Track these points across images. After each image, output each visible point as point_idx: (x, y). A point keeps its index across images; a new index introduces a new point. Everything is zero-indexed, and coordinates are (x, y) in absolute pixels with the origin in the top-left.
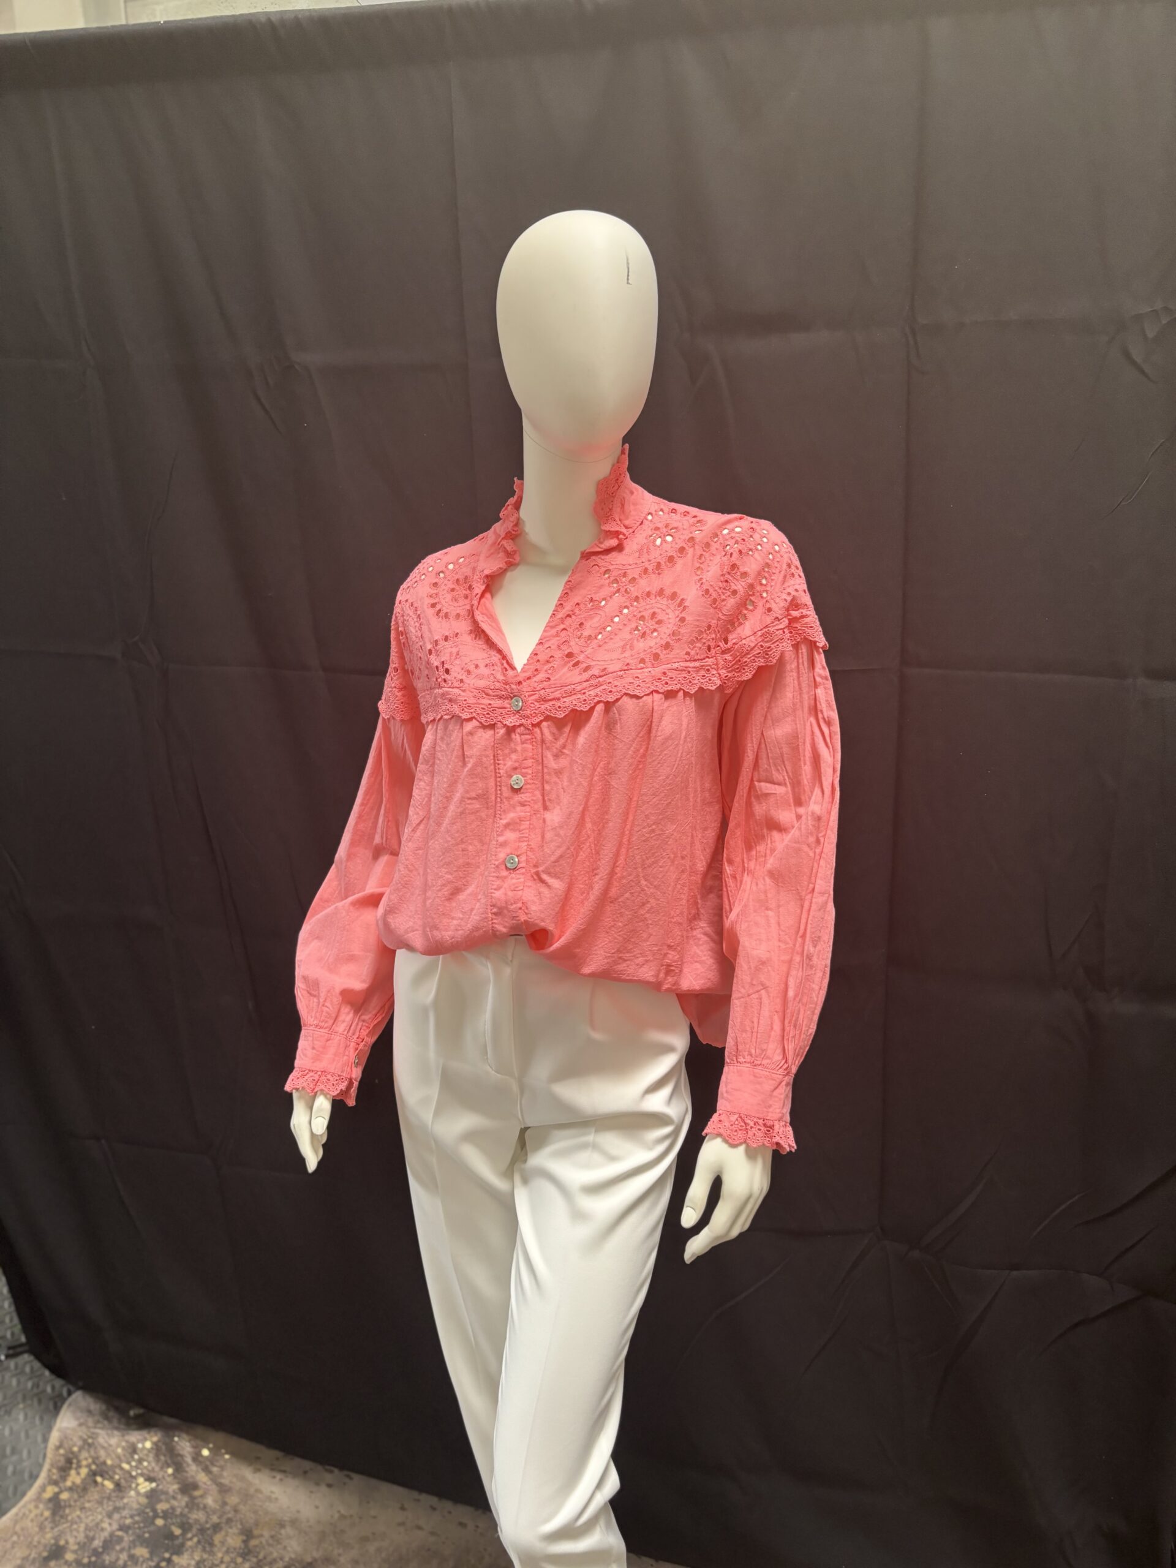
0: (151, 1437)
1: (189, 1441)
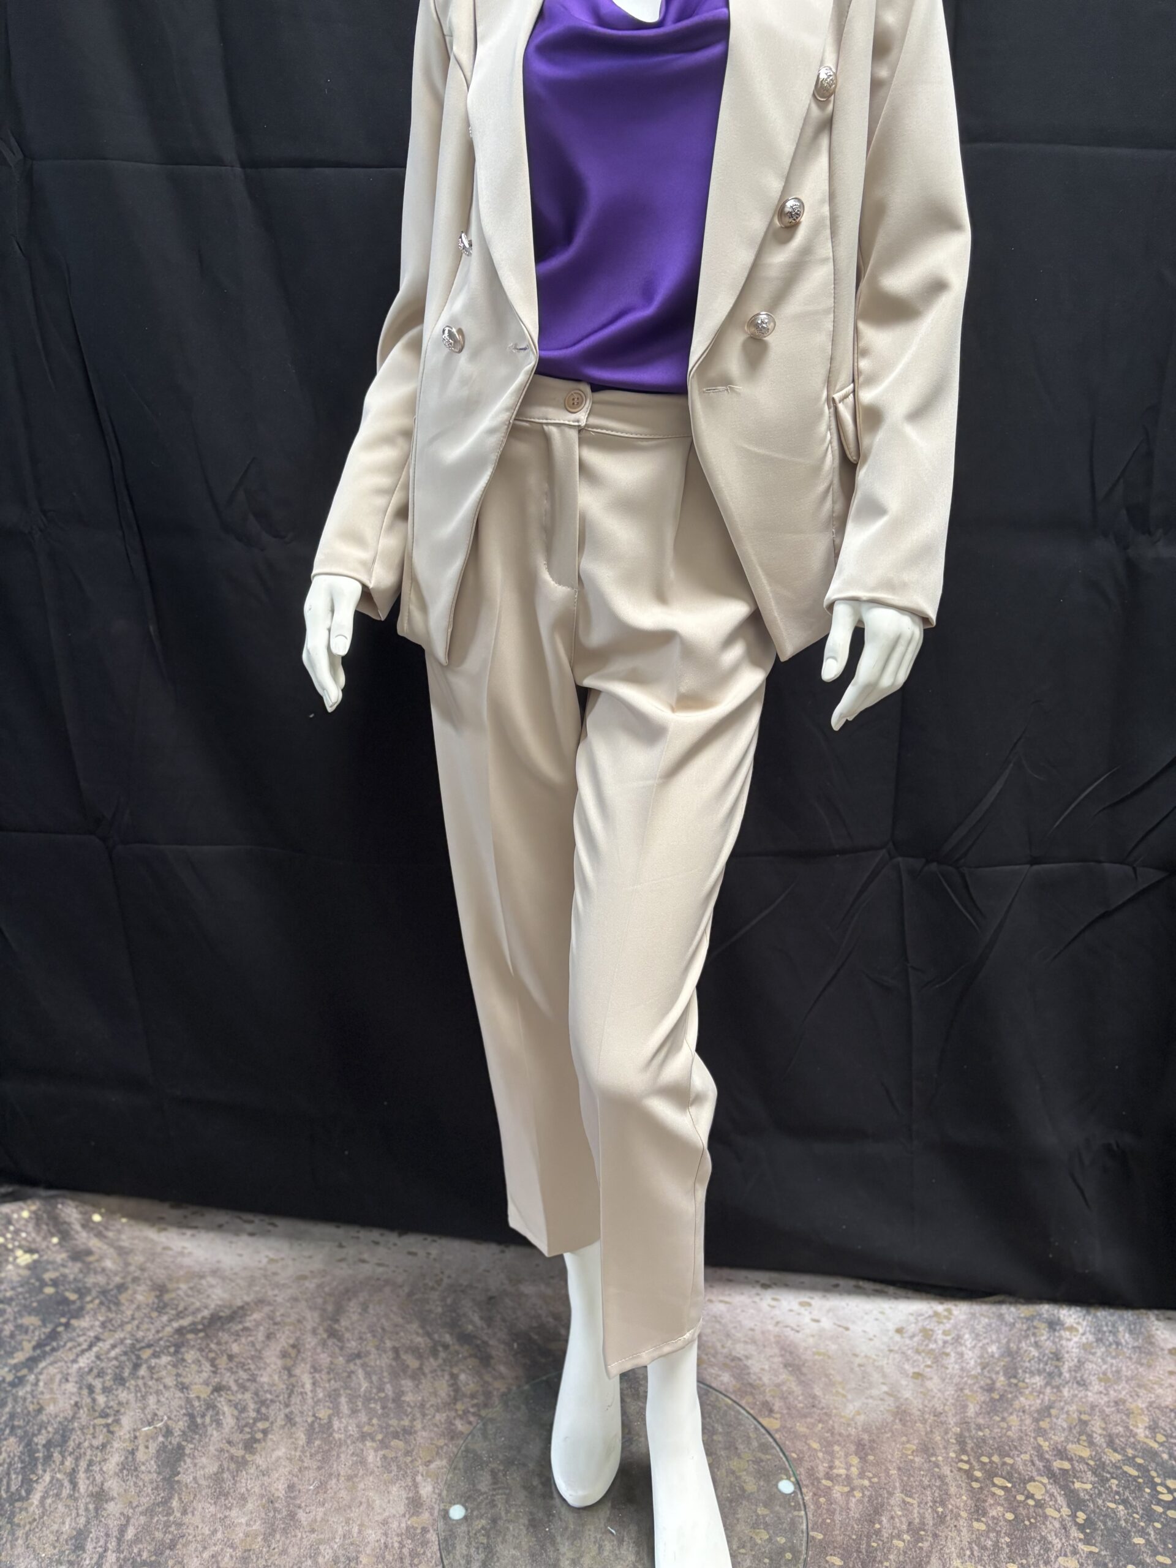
0: (28, 1206)
1: (77, 1207)
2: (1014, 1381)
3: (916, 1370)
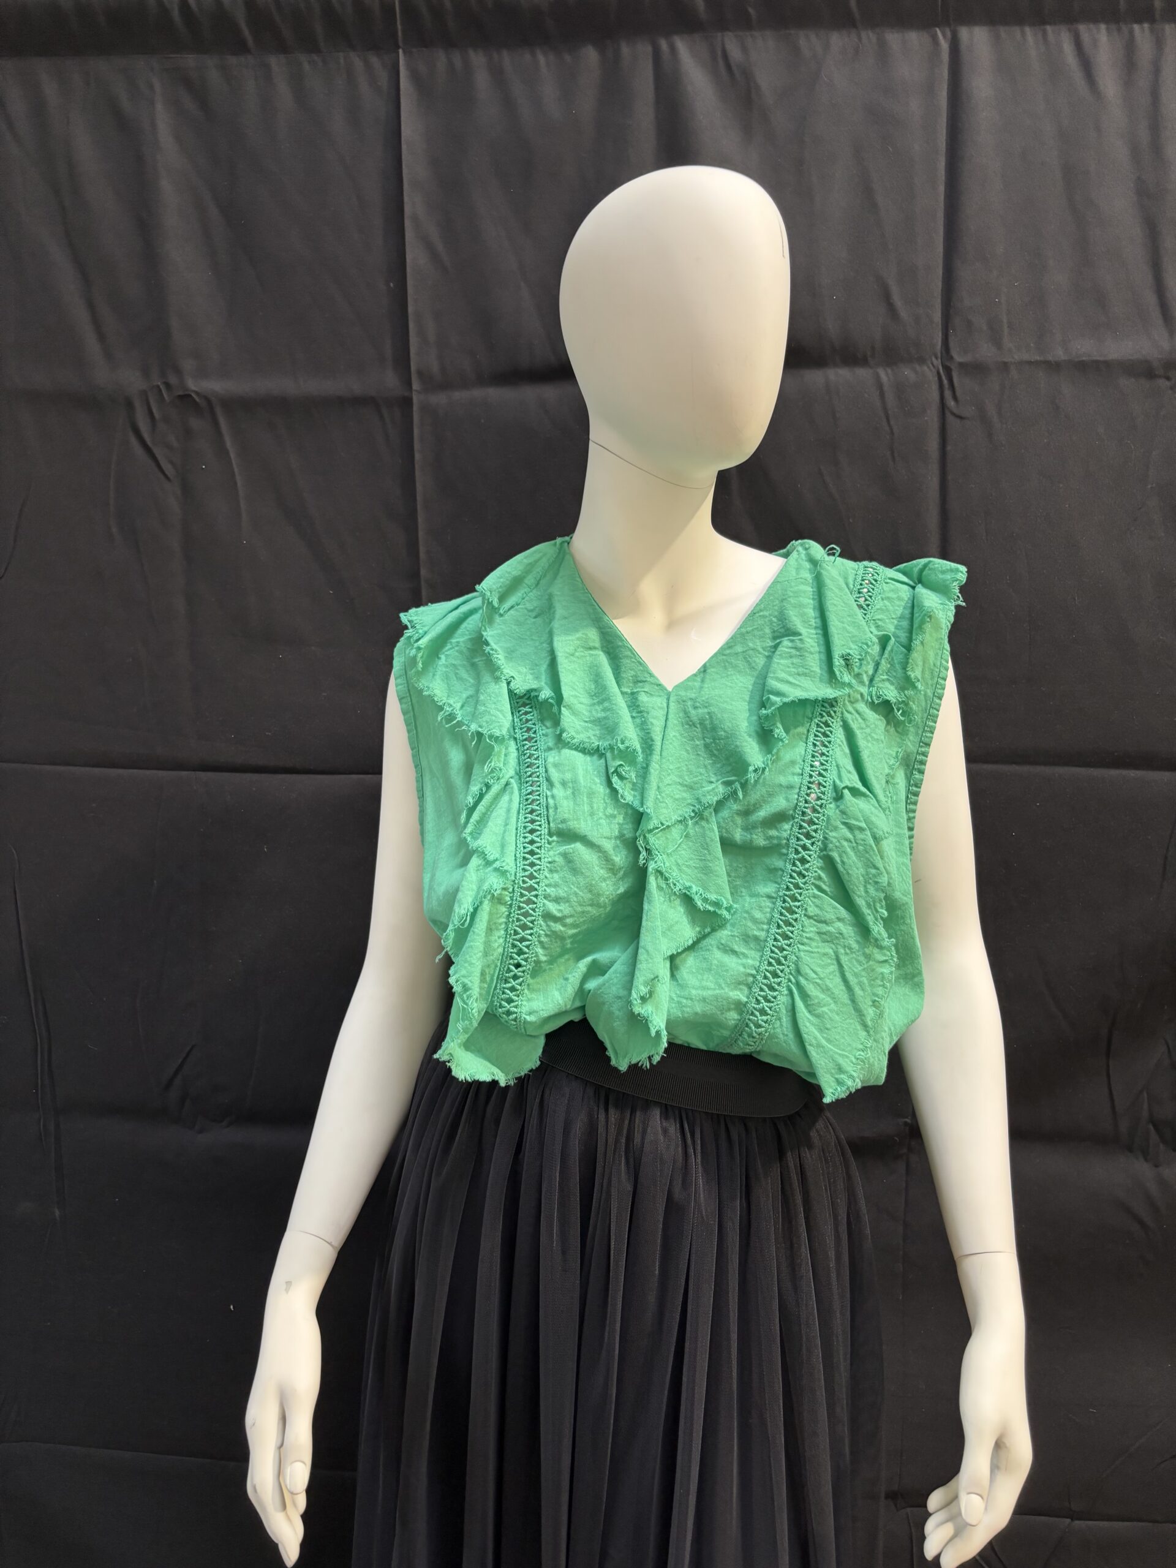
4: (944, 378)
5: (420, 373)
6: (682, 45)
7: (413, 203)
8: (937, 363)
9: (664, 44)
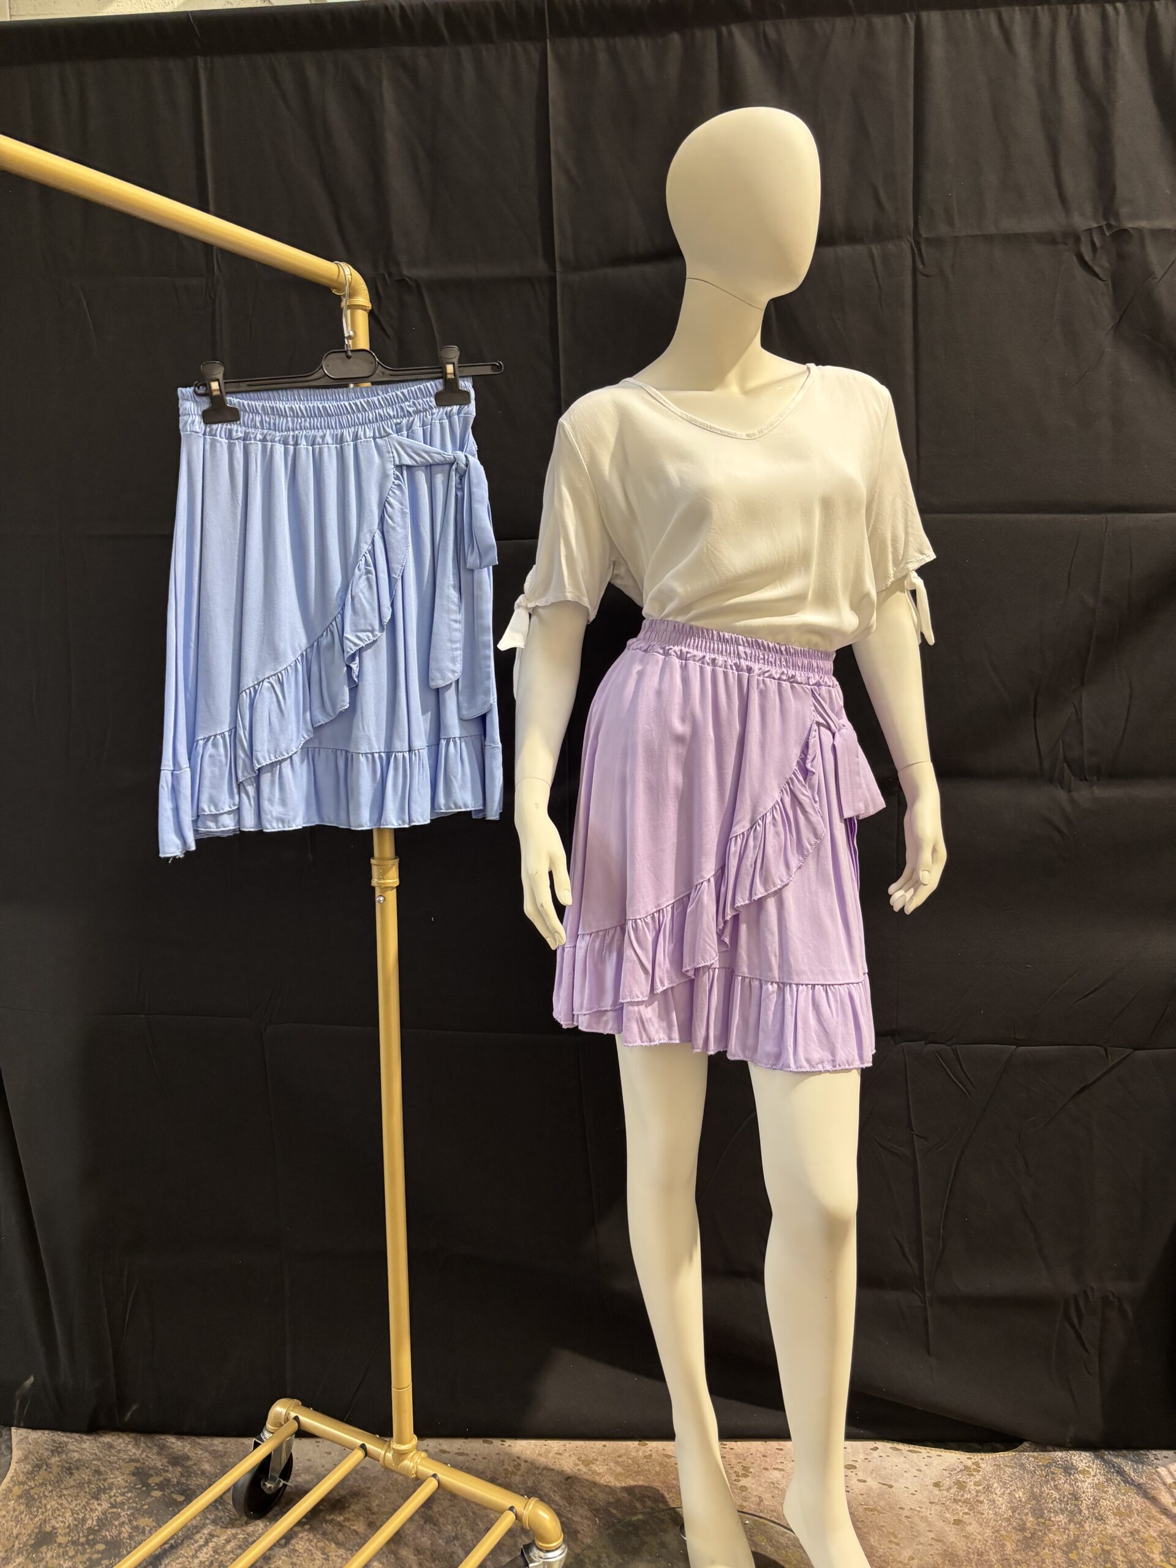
2: (1043, 1521)
3: (956, 1517)
4: (915, 249)
5: (561, 260)
6: (735, 30)
7: (557, 144)
8: (911, 239)
9: (724, 29)
